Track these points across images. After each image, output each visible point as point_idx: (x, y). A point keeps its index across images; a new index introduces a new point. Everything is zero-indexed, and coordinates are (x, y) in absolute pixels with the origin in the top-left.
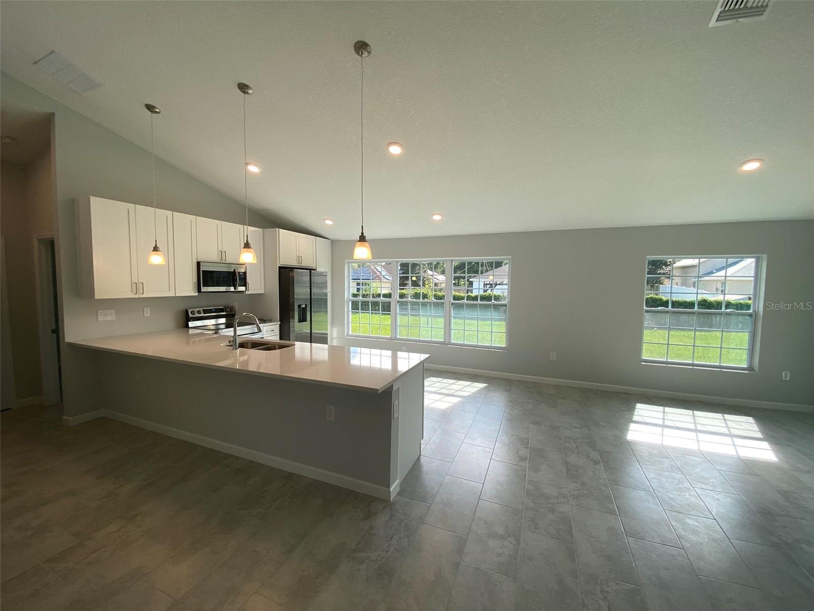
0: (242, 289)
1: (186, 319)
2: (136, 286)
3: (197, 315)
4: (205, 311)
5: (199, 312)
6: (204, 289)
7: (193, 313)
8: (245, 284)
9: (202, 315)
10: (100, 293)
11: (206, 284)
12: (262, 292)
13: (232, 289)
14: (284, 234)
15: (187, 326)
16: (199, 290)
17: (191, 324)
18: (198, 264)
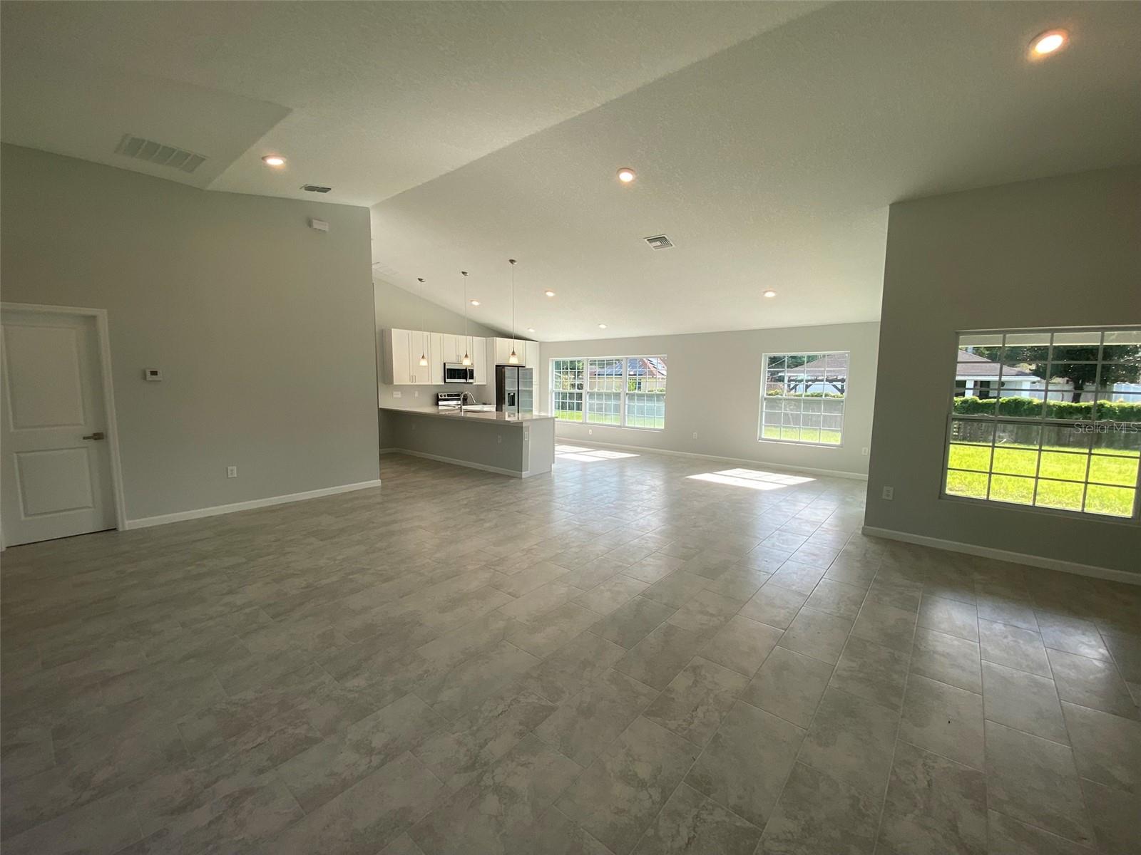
0: (471, 381)
1: (437, 400)
2: (412, 378)
3: (443, 397)
4: (448, 395)
5: (445, 396)
6: (447, 380)
7: (441, 396)
8: (472, 377)
9: (447, 397)
10: (397, 381)
11: (450, 377)
12: (485, 383)
13: (464, 381)
14: (500, 341)
15: (437, 405)
16: (445, 382)
17: (440, 403)
18: (445, 364)
